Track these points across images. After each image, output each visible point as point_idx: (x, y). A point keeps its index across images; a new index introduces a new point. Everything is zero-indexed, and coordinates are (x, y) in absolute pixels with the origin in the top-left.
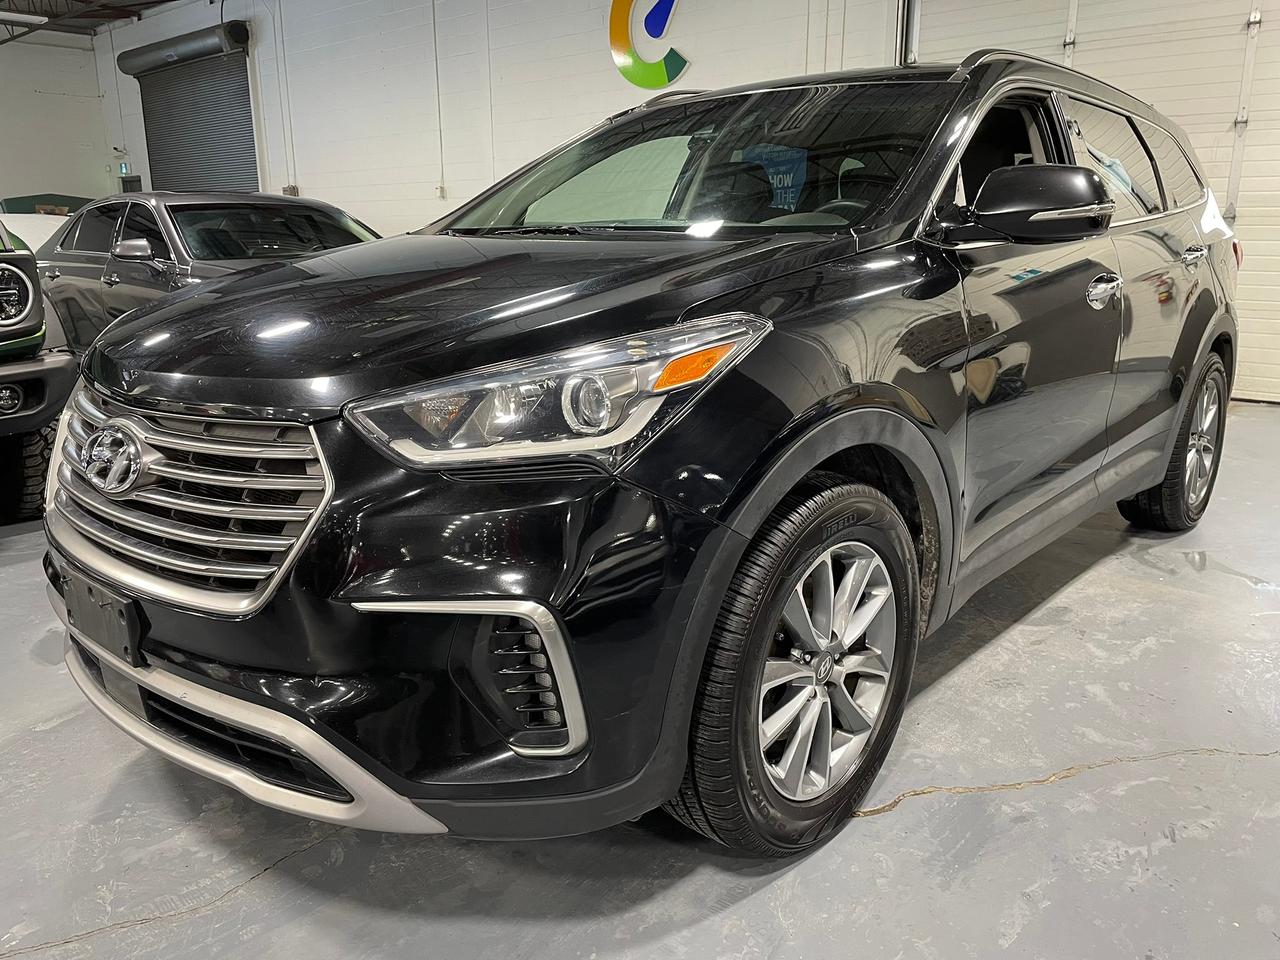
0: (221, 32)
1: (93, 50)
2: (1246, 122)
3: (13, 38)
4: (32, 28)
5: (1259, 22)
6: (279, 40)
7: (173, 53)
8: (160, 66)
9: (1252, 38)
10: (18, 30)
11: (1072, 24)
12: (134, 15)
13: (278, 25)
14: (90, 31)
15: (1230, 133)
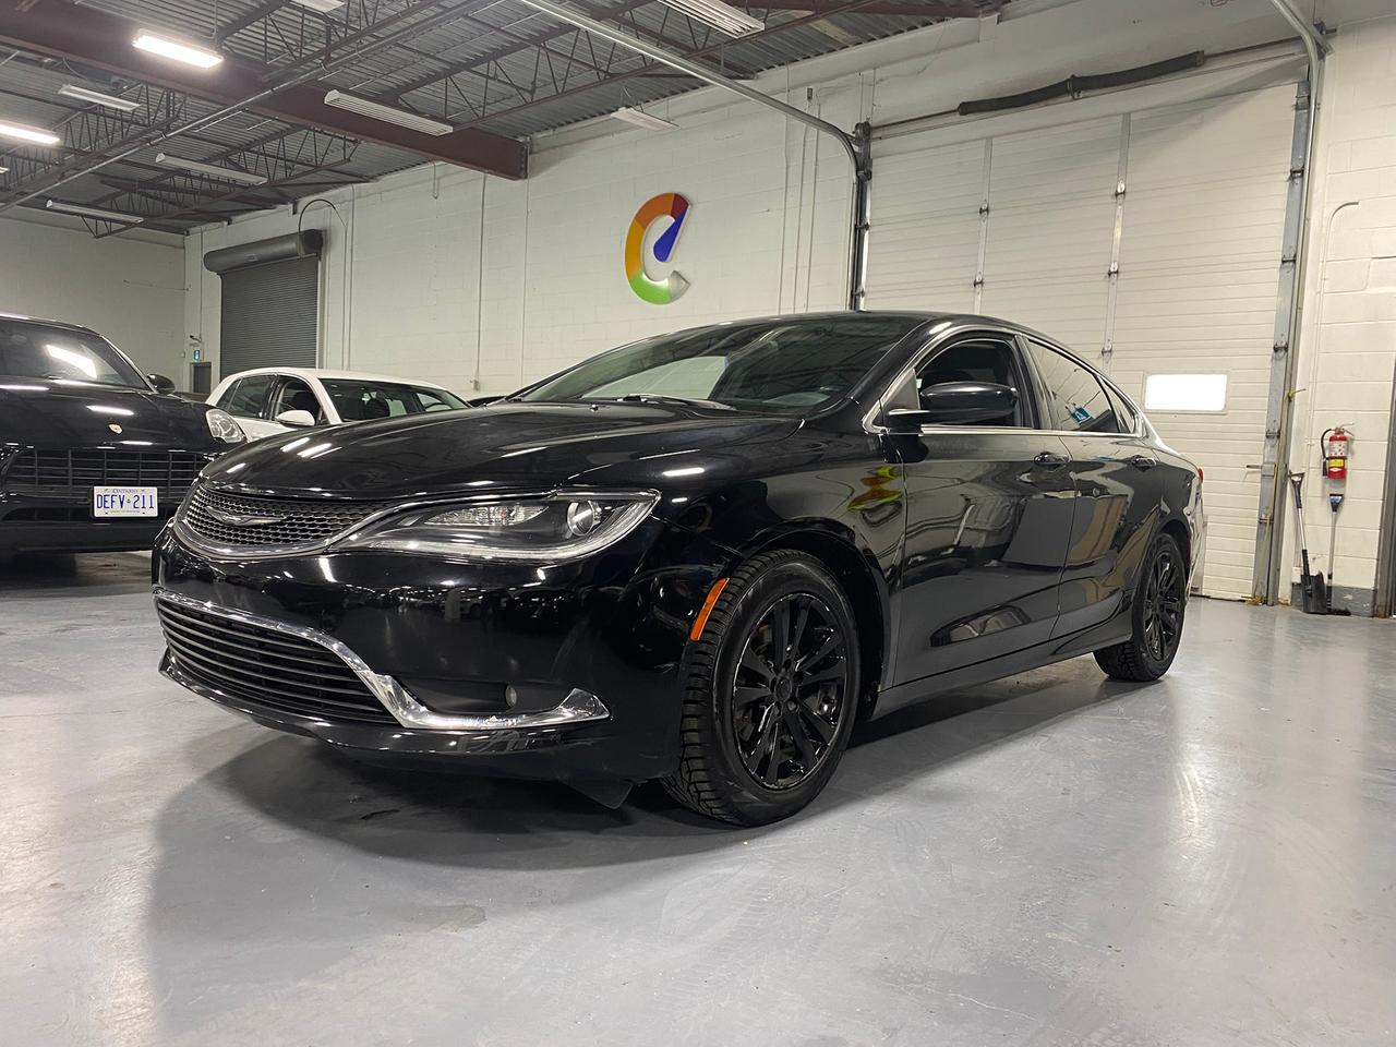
0: (298, 237)
1: (184, 247)
2: (1110, 351)
5: (1117, 272)
6: (349, 248)
7: (255, 255)
8: (242, 266)
9: (1113, 284)
11: (980, 269)
12: (225, 220)
13: (349, 234)
14: (185, 232)
15: (1099, 360)
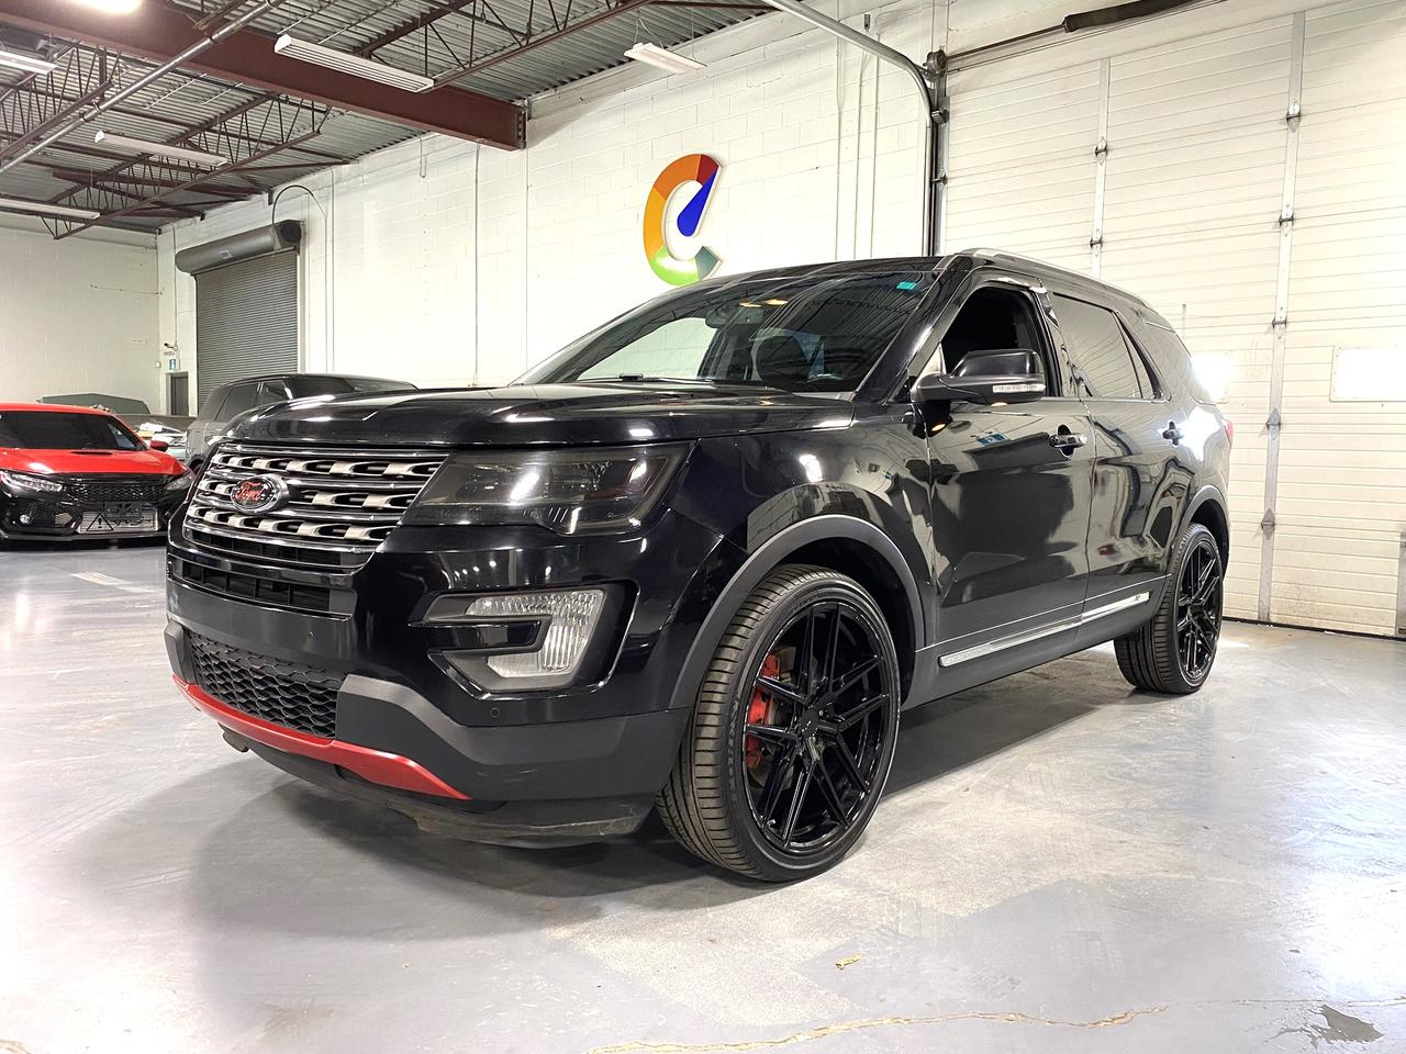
0: (271, 230)
1: (156, 248)
2: (1285, 322)
3: (70, 233)
4: (88, 223)
5: (1292, 219)
6: (329, 238)
7: (227, 252)
8: (216, 265)
9: (1286, 235)
10: (76, 225)
11: (1098, 224)
12: (198, 215)
13: (329, 224)
14: (155, 229)
15: (1269, 335)
